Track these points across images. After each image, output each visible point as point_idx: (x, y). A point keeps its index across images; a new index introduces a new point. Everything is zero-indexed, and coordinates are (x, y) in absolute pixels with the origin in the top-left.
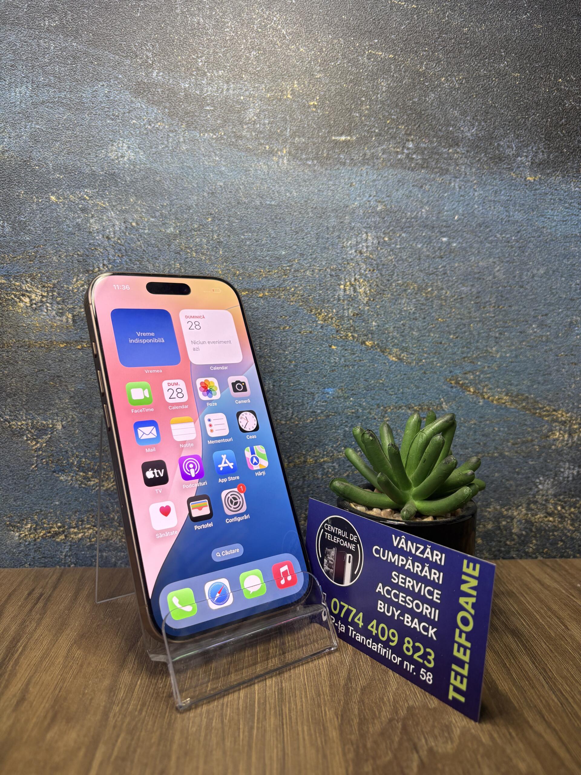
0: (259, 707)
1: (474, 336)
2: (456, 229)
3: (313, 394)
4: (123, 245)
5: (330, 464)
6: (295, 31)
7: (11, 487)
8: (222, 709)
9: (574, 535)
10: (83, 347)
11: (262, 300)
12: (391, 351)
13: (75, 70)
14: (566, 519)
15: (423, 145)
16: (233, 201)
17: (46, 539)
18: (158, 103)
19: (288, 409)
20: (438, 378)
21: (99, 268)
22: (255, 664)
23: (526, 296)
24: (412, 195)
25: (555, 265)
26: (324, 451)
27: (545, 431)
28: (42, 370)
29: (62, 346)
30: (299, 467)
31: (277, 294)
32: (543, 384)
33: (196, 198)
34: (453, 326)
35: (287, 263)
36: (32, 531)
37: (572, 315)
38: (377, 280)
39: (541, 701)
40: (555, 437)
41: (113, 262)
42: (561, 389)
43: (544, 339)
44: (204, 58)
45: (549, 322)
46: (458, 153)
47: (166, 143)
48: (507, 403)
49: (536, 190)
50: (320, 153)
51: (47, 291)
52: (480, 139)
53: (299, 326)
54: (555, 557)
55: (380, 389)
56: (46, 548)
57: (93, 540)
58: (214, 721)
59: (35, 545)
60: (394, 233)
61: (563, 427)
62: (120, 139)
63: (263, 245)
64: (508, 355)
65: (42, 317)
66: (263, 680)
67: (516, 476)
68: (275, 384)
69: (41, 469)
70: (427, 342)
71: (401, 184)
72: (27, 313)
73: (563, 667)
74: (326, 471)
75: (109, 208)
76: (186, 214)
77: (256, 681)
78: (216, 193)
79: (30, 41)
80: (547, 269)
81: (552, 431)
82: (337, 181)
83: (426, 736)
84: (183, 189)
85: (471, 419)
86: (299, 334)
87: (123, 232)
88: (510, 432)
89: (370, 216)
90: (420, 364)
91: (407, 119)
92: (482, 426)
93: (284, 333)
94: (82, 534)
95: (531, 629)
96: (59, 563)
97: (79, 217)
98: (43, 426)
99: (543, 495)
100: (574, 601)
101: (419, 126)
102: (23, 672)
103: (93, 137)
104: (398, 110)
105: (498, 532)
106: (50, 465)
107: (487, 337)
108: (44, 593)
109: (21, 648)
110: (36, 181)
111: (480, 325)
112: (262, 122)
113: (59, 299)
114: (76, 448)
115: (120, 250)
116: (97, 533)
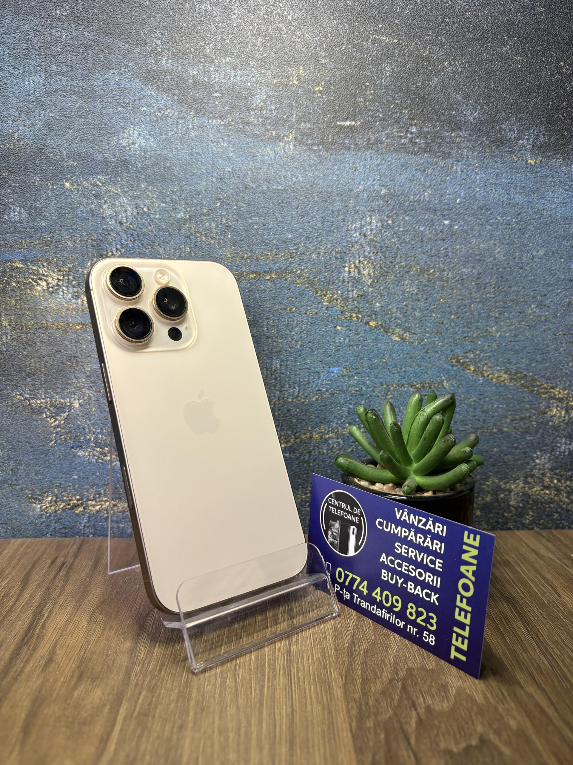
0: (269, 668)
1: (475, 316)
2: (457, 212)
3: (318, 372)
4: (135, 230)
5: (335, 440)
6: (300, 17)
7: (32, 462)
8: (235, 670)
9: (569, 507)
11: (269, 283)
12: (394, 331)
13: (86, 58)
14: (562, 492)
15: (426, 129)
16: (240, 186)
17: (66, 511)
18: (167, 90)
19: (295, 388)
20: (439, 357)
21: (112, 252)
22: (266, 628)
23: (525, 277)
24: (415, 178)
25: (554, 247)
26: (329, 428)
27: (542, 408)
28: (60, 351)
29: (78, 327)
30: (305, 443)
31: (284, 277)
32: (541, 363)
33: (205, 183)
34: (454, 307)
35: (293, 247)
36: (53, 503)
38: (381, 262)
39: (533, 664)
40: (552, 414)
41: (126, 247)
42: (559, 368)
43: (543, 319)
44: (212, 45)
45: (548, 302)
46: (460, 136)
47: (175, 129)
48: (506, 381)
49: (537, 172)
50: (325, 138)
51: (63, 275)
52: (482, 123)
53: (305, 307)
54: (550, 528)
55: (383, 368)
56: (66, 520)
57: (110, 512)
58: (228, 680)
59: (55, 516)
60: (398, 216)
61: (560, 404)
62: (131, 126)
63: (270, 229)
64: (507, 334)
65: (58, 300)
66: (272, 643)
67: (514, 450)
68: (282, 363)
69: (60, 445)
70: (429, 322)
71: (404, 168)
72: (44, 296)
73: (554, 632)
74: (331, 446)
75: (121, 194)
76: (195, 199)
77: (266, 644)
78: (224, 178)
79: (42, 31)
80: (547, 250)
81: (549, 407)
82: (342, 167)
83: (424, 695)
84: (193, 175)
85: (471, 397)
86: (305, 315)
87: (135, 217)
88: (508, 408)
89: (374, 199)
90: (422, 343)
91: (410, 103)
92: (482, 403)
93: (291, 315)
94: (100, 506)
95: (525, 596)
96: (78, 533)
97: (92, 203)
98: (62, 405)
99: (540, 469)
100: (567, 570)
101: (422, 110)
102: (49, 635)
103: (105, 124)
104: (402, 95)
105: (496, 504)
106: (69, 441)
107: (487, 317)
108: (66, 562)
109: (47, 613)
110: (51, 168)
111: (480, 305)
112: (269, 108)
113: (74, 282)
114: (93, 425)
115: (132, 235)
116: (114, 505)
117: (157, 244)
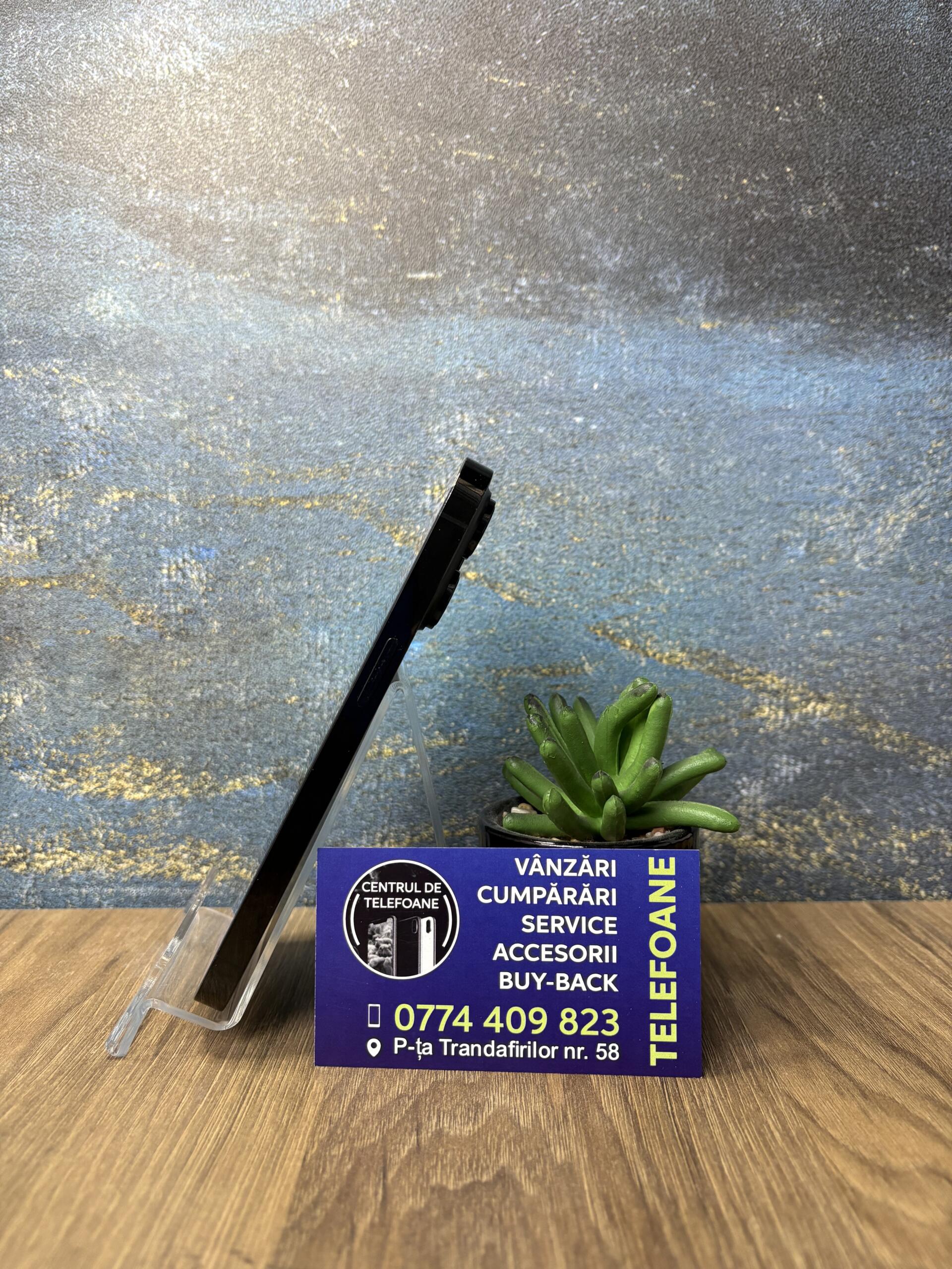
1: (628, 563)
2: (595, 403)
5: (418, 757)
6: (349, 127)
9: (801, 869)
10: (52, 587)
11: (310, 514)
12: (504, 585)
15: (542, 282)
16: (264, 371)
20: (576, 626)
21: (74, 470)
23: (706, 501)
27: (747, 706)
29: (22, 584)
30: (371, 761)
32: (739, 634)
33: (211, 368)
34: (596, 548)
37: (781, 528)
42: (769, 642)
43: (738, 565)
44: (220, 169)
45: (745, 538)
47: (167, 290)
52: (626, 271)
54: (771, 901)
55: (491, 643)
57: (68, 870)
60: (503, 412)
63: (310, 433)
64: (682, 590)
75: (87, 385)
76: (198, 390)
81: (757, 705)
82: (416, 340)
83: (442, 1117)
88: (690, 706)
90: (549, 605)
91: (517, 245)
94: (52, 862)
96: (17, 905)
97: (45, 399)
99: (749, 806)
101: (536, 255)
111: (636, 546)
112: (305, 256)
113: (17, 517)
114: (44, 733)
115: (104, 445)
116: (74, 859)
117: (140, 458)
